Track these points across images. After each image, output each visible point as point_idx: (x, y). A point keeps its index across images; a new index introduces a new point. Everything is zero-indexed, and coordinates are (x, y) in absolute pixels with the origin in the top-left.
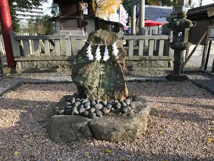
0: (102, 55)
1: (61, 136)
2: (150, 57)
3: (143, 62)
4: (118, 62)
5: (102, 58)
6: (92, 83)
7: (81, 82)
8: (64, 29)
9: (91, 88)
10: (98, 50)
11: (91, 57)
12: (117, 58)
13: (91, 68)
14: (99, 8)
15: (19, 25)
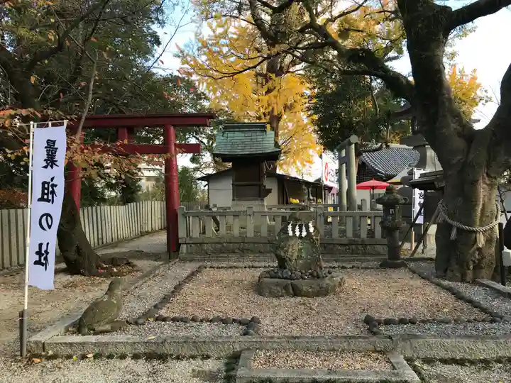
0: (301, 231)
1: (270, 292)
2: (363, 240)
3: (354, 247)
4: (314, 238)
5: (301, 234)
6: (292, 256)
7: (282, 254)
8: (239, 200)
9: (291, 260)
10: (297, 227)
11: (291, 233)
12: (313, 234)
13: (291, 242)
14: (284, 153)
15: (140, 186)
